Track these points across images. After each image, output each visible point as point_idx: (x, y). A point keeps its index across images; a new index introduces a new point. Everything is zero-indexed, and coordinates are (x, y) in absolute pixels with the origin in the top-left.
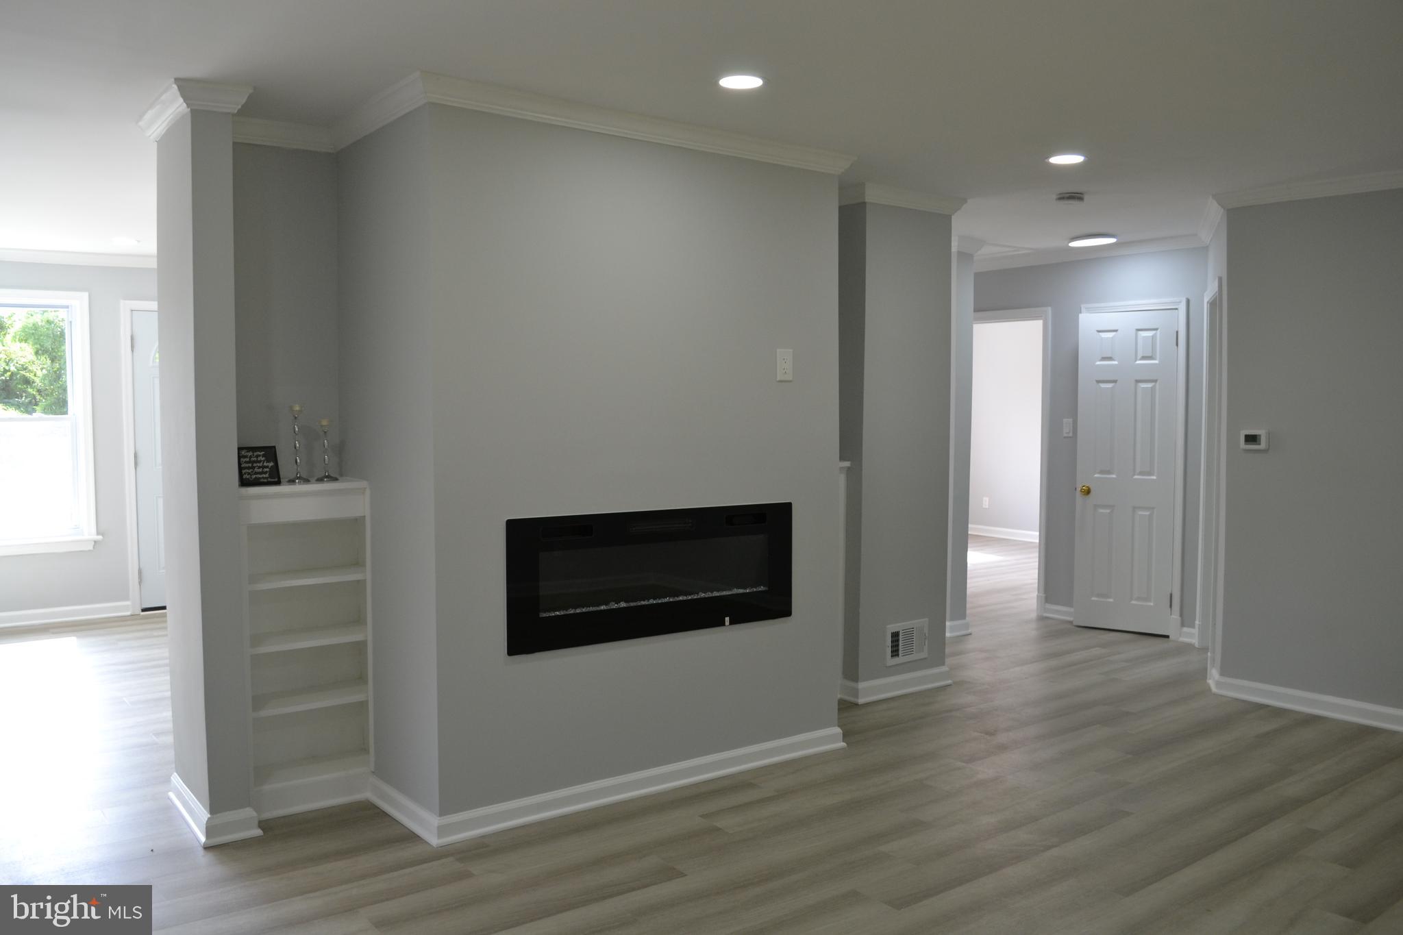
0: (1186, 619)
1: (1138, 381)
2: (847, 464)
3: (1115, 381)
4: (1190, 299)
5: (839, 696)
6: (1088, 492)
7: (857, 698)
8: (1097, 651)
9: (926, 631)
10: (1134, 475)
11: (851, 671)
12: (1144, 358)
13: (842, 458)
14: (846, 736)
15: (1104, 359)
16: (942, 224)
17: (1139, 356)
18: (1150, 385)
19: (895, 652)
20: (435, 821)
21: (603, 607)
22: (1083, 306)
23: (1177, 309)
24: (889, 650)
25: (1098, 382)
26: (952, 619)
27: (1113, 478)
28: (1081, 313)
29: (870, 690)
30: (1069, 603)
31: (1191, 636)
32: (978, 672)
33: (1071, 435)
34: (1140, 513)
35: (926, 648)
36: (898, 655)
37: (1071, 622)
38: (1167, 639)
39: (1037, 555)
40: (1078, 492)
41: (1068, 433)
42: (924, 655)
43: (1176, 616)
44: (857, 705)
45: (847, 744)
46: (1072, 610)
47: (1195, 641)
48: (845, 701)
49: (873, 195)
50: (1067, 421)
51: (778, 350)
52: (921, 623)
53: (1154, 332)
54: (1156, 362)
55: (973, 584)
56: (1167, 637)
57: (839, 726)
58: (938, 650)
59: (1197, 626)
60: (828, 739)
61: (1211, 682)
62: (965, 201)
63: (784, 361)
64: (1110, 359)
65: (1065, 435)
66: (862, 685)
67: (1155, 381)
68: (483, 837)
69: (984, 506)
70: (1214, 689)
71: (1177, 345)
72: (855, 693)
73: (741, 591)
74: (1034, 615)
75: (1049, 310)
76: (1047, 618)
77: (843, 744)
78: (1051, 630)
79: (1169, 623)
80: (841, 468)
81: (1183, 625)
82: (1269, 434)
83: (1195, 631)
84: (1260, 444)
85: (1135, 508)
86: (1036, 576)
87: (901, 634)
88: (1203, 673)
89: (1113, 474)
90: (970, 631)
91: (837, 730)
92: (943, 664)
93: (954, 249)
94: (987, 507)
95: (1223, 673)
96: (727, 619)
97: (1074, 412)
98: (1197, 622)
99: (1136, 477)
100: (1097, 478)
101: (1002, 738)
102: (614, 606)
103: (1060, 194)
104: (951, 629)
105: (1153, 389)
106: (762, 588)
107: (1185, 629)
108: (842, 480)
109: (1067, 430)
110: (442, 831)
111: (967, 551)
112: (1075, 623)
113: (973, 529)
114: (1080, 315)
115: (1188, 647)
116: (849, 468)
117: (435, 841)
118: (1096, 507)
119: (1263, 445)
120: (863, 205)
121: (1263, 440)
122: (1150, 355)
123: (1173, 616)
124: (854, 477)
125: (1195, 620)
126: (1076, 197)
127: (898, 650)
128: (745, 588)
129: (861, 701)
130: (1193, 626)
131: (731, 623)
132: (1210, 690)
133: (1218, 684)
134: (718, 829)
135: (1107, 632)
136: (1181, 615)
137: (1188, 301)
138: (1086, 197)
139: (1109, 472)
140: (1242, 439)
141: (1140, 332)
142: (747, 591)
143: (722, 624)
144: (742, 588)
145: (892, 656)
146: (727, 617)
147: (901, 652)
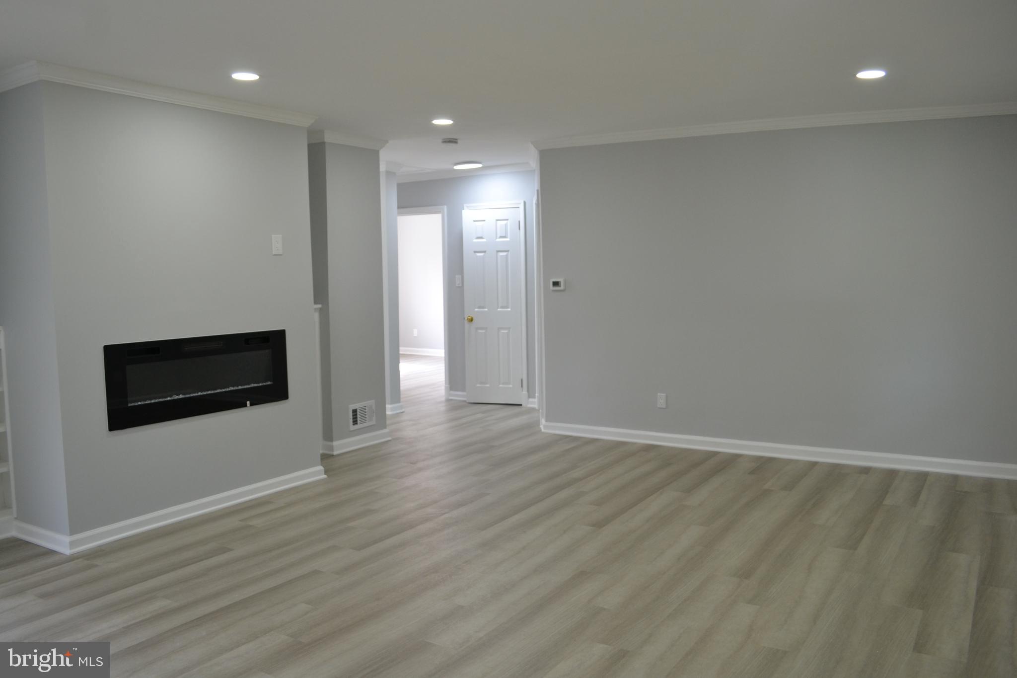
0: (531, 395)
1: (498, 251)
2: (319, 306)
3: (485, 252)
4: (526, 201)
5: (321, 452)
6: (471, 320)
7: (333, 451)
8: (479, 416)
9: (374, 407)
10: (498, 308)
11: (328, 435)
12: (501, 237)
13: (316, 303)
14: (326, 472)
15: (478, 238)
16: (373, 156)
17: (498, 236)
18: (505, 254)
19: (355, 422)
20: (67, 539)
21: (169, 399)
22: (465, 205)
23: (518, 207)
24: (351, 421)
25: (475, 252)
26: (392, 403)
27: (486, 311)
28: (463, 209)
29: (341, 446)
30: (463, 390)
31: (534, 403)
32: (409, 432)
33: (460, 285)
34: (503, 331)
35: (374, 418)
36: (357, 424)
37: (465, 401)
38: (520, 406)
39: (444, 365)
40: (466, 321)
41: (459, 284)
42: (373, 422)
43: (525, 392)
44: (332, 456)
45: (327, 475)
46: (464, 393)
47: (536, 406)
48: (325, 454)
49: (329, 138)
50: (458, 277)
51: (273, 236)
52: (371, 403)
53: (506, 222)
54: (508, 239)
55: (404, 385)
56: (521, 405)
57: (322, 465)
58: (382, 421)
59: (537, 397)
60: (315, 473)
61: (542, 427)
62: (387, 142)
63: (277, 243)
64: (481, 238)
65: (457, 286)
66: (335, 443)
67: (508, 251)
68: (100, 546)
69: (414, 335)
70: (543, 430)
71: (519, 229)
72: (331, 448)
73: (256, 385)
74: (443, 399)
75: (445, 208)
76: (451, 400)
77: (325, 476)
78: (453, 406)
79: (520, 397)
80: (316, 309)
81: (529, 397)
82: (565, 281)
83: (536, 400)
84: (560, 286)
85: (499, 329)
86: (444, 377)
87: (358, 411)
88: (538, 423)
89: (485, 308)
90: (403, 410)
91: (321, 468)
92: (385, 427)
93: (383, 168)
94: (416, 335)
95: (546, 421)
96: (248, 403)
97: (461, 271)
98: (537, 395)
99: (499, 310)
100: (477, 311)
101: (420, 465)
102: (176, 397)
103: (444, 139)
104: (390, 410)
105: (507, 256)
106: (269, 383)
107: (531, 400)
108: (316, 316)
109: (458, 283)
110: (72, 544)
111: (399, 363)
112: (468, 402)
113: (402, 350)
114: (463, 211)
115: (533, 409)
116: (321, 309)
117: (67, 551)
118: (477, 329)
119: (562, 287)
120: (323, 143)
121: (562, 284)
122: (504, 235)
123: (524, 392)
124: (324, 314)
125: (535, 393)
126: (453, 141)
127: (356, 421)
128: (259, 383)
129: (335, 453)
130: (534, 397)
131: (251, 405)
132: (541, 430)
133: (545, 427)
134: (251, 526)
135: (484, 405)
136: (528, 391)
137: (525, 203)
138: (459, 141)
139: (483, 308)
140: (551, 284)
141: (498, 222)
142: (260, 385)
143: (245, 406)
144: (256, 383)
145: (353, 424)
146: (248, 401)
147: (358, 422)
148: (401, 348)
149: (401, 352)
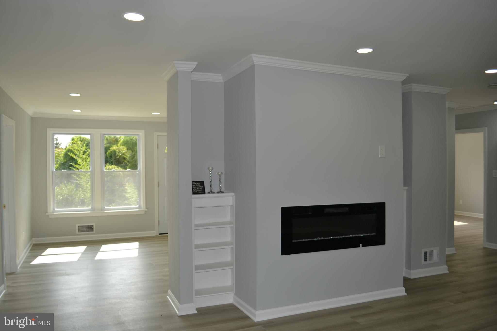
2: (406, 188)
5: (404, 276)
7: (411, 276)
9: (438, 252)
11: (409, 266)
13: (404, 186)
14: (406, 290)
19: (426, 259)
21: (315, 239)
24: (423, 259)
29: (415, 273)
33: (496, 176)
35: (438, 258)
42: (437, 261)
44: (410, 279)
45: (407, 294)
48: (406, 278)
49: (415, 88)
51: (379, 146)
52: (436, 248)
57: (404, 287)
60: (399, 291)
63: (382, 150)
65: (493, 176)
66: (412, 271)
69: (460, 204)
72: (410, 274)
74: (482, 247)
75: (486, 128)
76: (488, 248)
77: (405, 294)
78: (488, 253)
80: (404, 189)
87: (428, 253)
90: (456, 252)
94: (462, 204)
96: (361, 245)
102: (319, 239)
103: (490, 84)
104: (448, 251)
106: (374, 234)
108: (404, 194)
111: (454, 221)
113: (456, 212)
116: (407, 190)
117: (256, 320)
120: (411, 92)
124: (410, 193)
126: (496, 85)
128: (368, 234)
129: (412, 278)
131: (362, 246)
134: (357, 323)
142: (368, 235)
143: (359, 246)
144: (366, 234)
145: (424, 261)
146: (361, 244)
147: (428, 259)
148: (455, 211)
149: (455, 214)
